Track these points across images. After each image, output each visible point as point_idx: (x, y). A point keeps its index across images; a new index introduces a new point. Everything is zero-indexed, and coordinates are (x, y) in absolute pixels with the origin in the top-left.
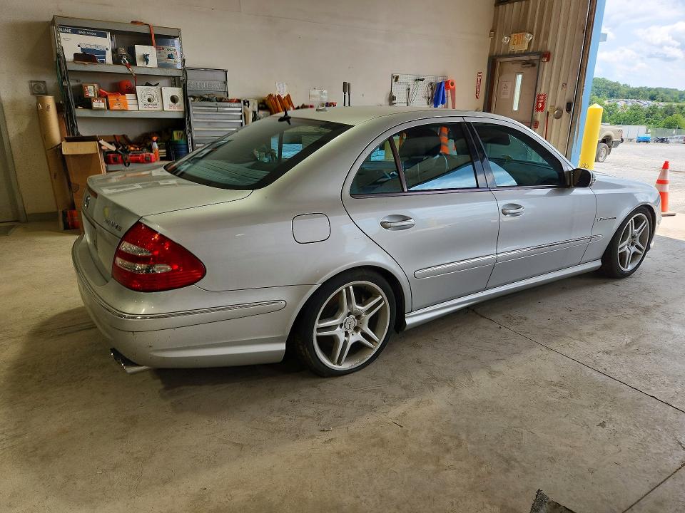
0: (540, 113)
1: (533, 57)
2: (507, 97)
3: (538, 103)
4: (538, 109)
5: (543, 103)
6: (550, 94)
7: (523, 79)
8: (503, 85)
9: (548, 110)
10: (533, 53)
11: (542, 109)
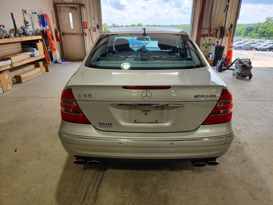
0: (86, 30)
1: (75, 6)
2: (67, 22)
3: (84, 25)
4: (85, 28)
5: (86, 26)
6: (89, 22)
7: (72, 15)
8: (63, 17)
9: (89, 28)
10: (76, 4)
11: (86, 28)
